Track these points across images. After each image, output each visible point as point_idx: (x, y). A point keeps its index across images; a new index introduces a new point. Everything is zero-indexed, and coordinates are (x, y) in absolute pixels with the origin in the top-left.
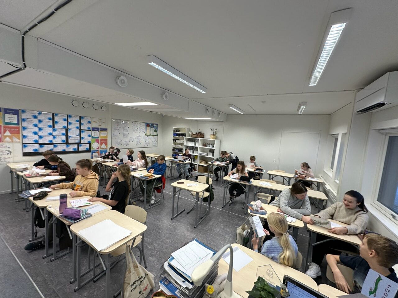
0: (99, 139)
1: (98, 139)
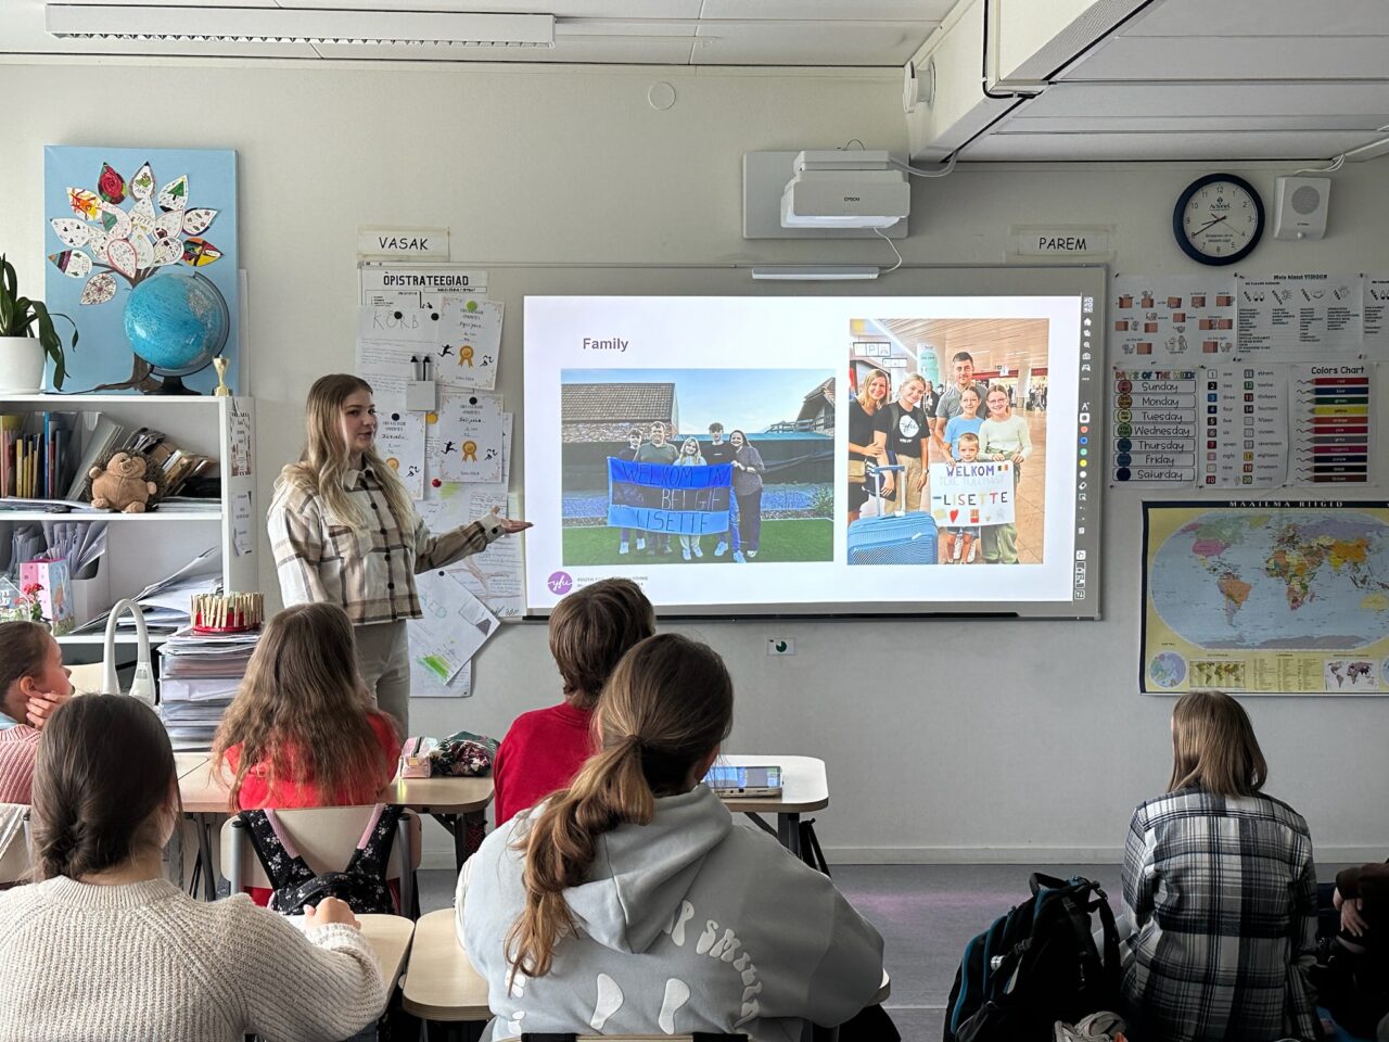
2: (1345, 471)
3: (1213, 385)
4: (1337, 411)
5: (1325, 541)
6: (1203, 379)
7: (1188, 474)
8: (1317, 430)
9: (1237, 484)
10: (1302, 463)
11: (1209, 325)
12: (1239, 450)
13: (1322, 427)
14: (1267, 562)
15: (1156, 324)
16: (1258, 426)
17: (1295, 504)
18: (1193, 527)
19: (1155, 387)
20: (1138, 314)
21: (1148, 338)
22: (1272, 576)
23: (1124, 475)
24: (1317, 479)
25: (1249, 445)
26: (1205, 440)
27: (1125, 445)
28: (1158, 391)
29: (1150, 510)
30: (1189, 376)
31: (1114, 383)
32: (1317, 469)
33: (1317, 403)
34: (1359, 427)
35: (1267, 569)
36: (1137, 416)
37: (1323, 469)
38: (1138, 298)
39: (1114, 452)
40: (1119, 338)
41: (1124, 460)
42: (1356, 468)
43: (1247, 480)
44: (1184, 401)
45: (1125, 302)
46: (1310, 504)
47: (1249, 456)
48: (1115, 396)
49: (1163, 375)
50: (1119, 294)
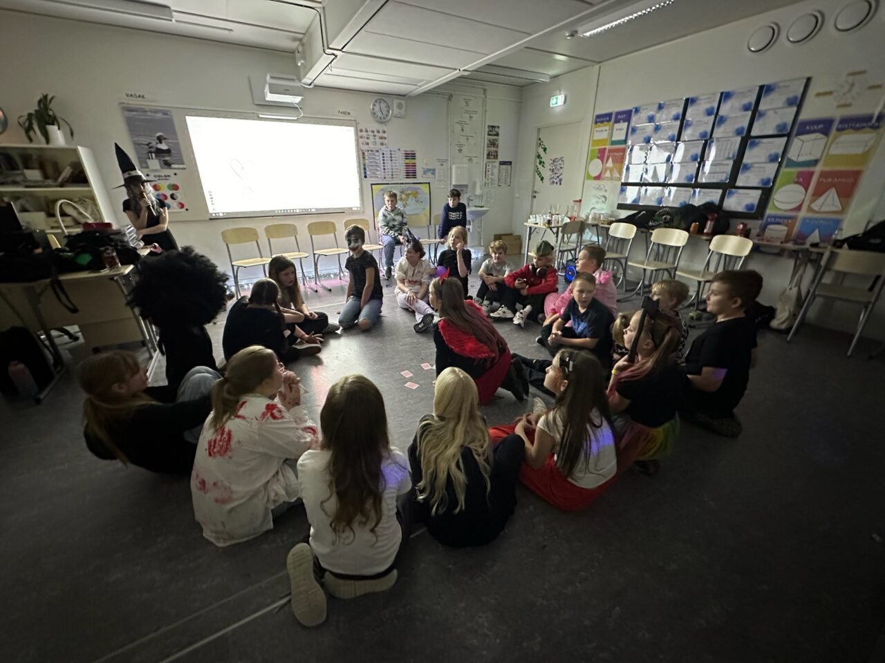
0: (818, 169)
1: (811, 169)
3: (383, 154)
4: (410, 161)
5: (409, 192)
7: (380, 176)
9: (390, 179)
10: (403, 174)
11: (381, 138)
12: (390, 170)
13: (407, 165)
15: (369, 137)
16: (394, 164)
17: (403, 184)
18: (382, 190)
20: (364, 134)
21: (368, 141)
23: (366, 177)
24: (407, 178)
25: (392, 169)
26: (382, 168)
27: (365, 169)
28: (371, 155)
29: (373, 186)
30: (377, 151)
31: (361, 153)
32: (406, 175)
33: (406, 159)
34: (414, 165)
36: (367, 161)
37: (408, 176)
38: (364, 130)
39: (363, 171)
40: (361, 140)
41: (365, 173)
42: (414, 176)
43: (392, 178)
44: (377, 158)
45: (361, 131)
46: (406, 184)
47: (392, 172)
48: (361, 156)
49: (372, 151)
50: (359, 128)
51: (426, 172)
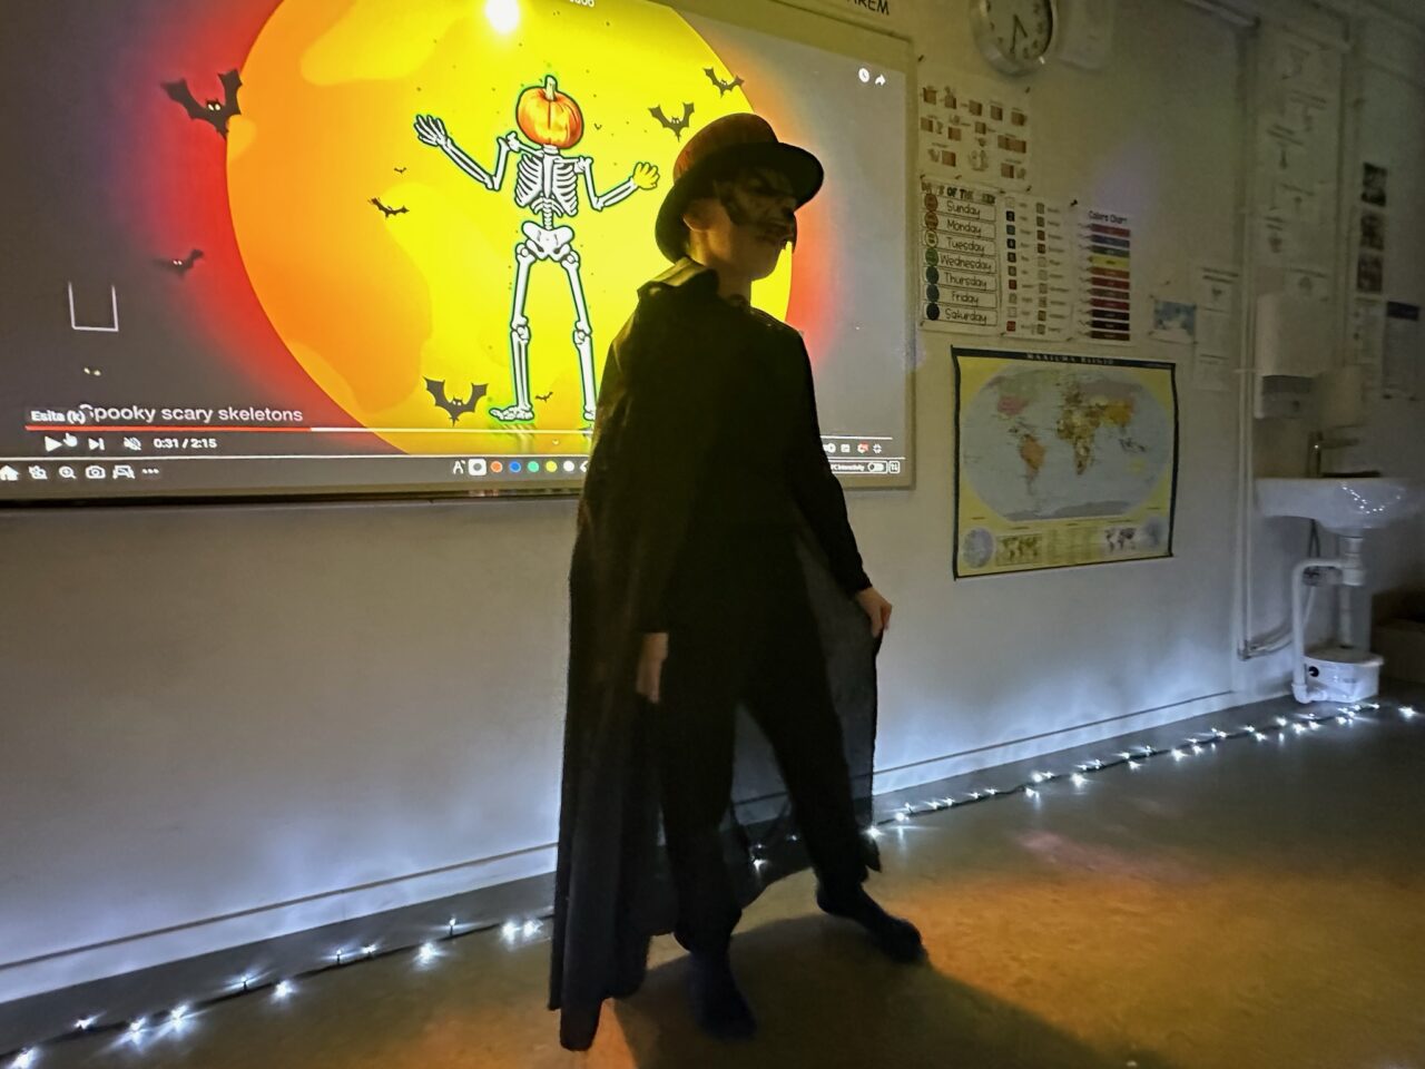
2: (1115, 328)
4: (1109, 262)
5: (1101, 401)
6: (1002, 207)
7: (991, 319)
8: (1095, 281)
9: (1033, 333)
10: (1082, 315)
11: (1006, 143)
12: (1034, 294)
13: (1099, 280)
14: (1058, 422)
15: (959, 131)
16: (1050, 269)
17: (1078, 360)
18: (998, 381)
19: (959, 209)
20: (941, 113)
21: (952, 146)
22: (1062, 438)
23: (933, 313)
24: (1095, 335)
25: (1043, 289)
26: (1007, 278)
27: (933, 275)
28: (962, 213)
29: (960, 359)
30: (989, 200)
31: (921, 194)
32: (1095, 324)
33: (1095, 252)
34: (1123, 283)
35: (1059, 430)
36: (943, 242)
37: (1098, 326)
38: (941, 95)
39: (924, 283)
40: (927, 140)
41: (933, 294)
42: (1121, 328)
43: (1041, 329)
44: (987, 230)
45: (929, 95)
46: (1090, 361)
47: (1043, 302)
48: (922, 213)
49: (966, 194)
50: (923, 83)
51: (1165, 313)
